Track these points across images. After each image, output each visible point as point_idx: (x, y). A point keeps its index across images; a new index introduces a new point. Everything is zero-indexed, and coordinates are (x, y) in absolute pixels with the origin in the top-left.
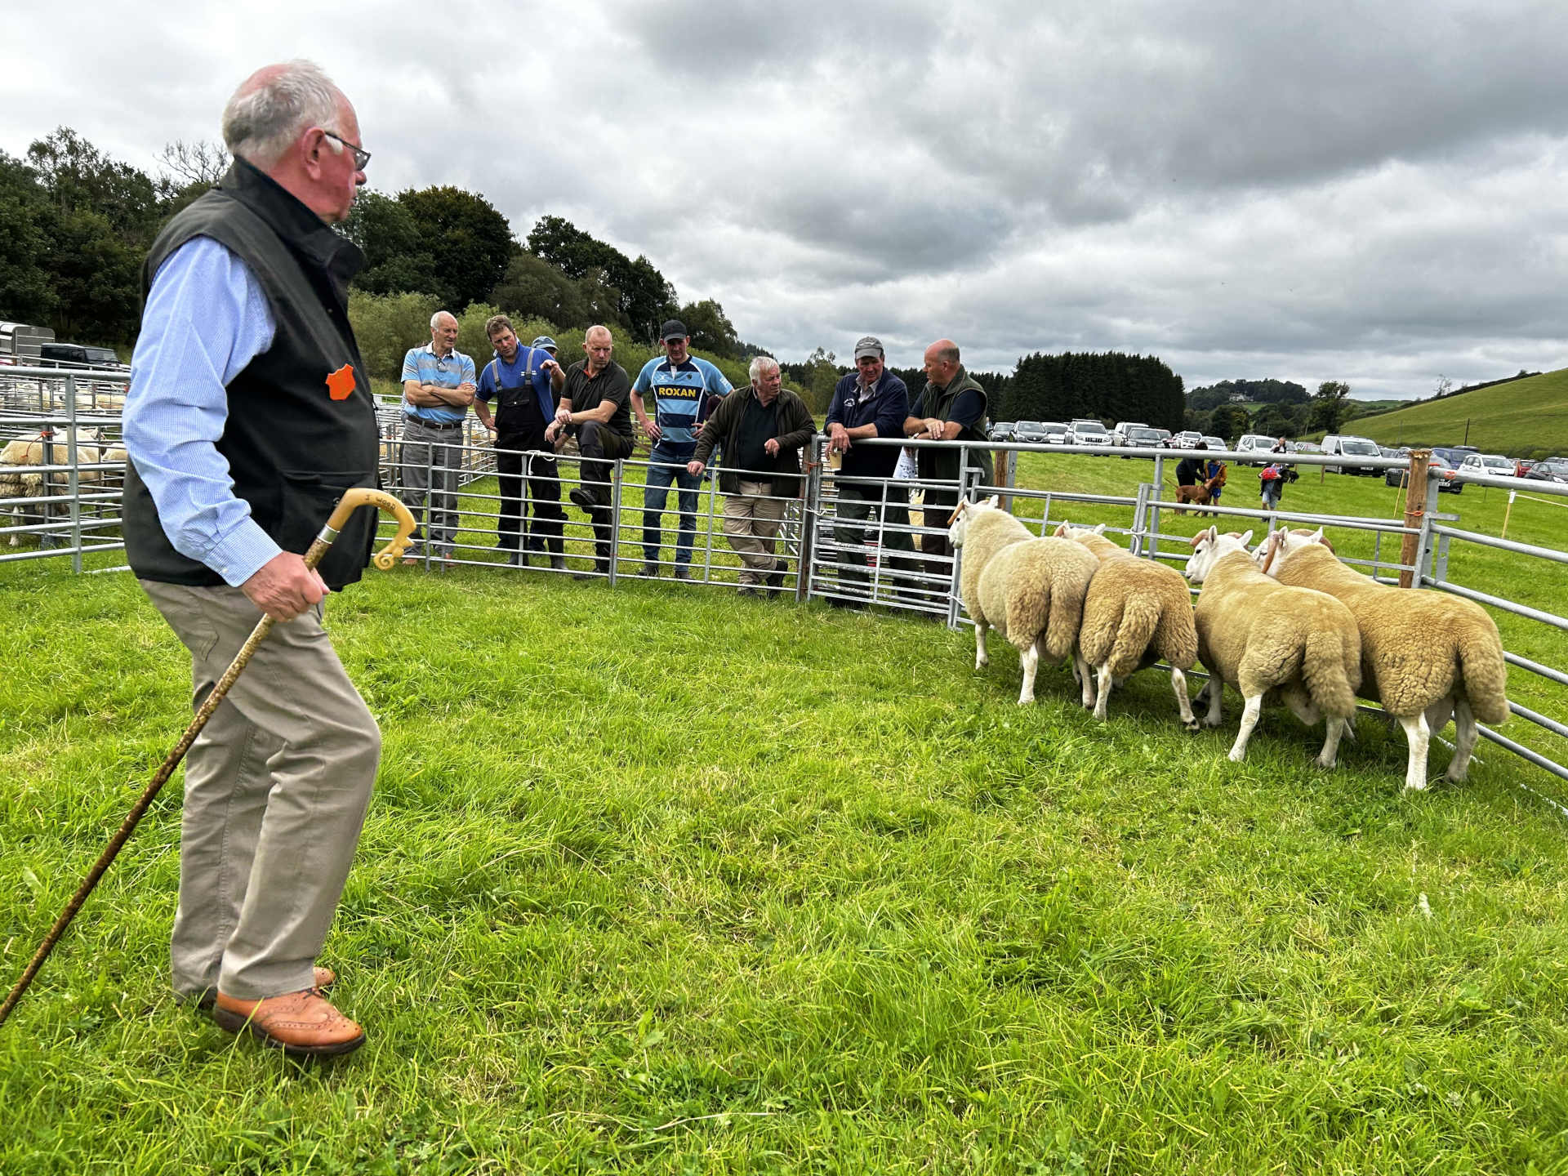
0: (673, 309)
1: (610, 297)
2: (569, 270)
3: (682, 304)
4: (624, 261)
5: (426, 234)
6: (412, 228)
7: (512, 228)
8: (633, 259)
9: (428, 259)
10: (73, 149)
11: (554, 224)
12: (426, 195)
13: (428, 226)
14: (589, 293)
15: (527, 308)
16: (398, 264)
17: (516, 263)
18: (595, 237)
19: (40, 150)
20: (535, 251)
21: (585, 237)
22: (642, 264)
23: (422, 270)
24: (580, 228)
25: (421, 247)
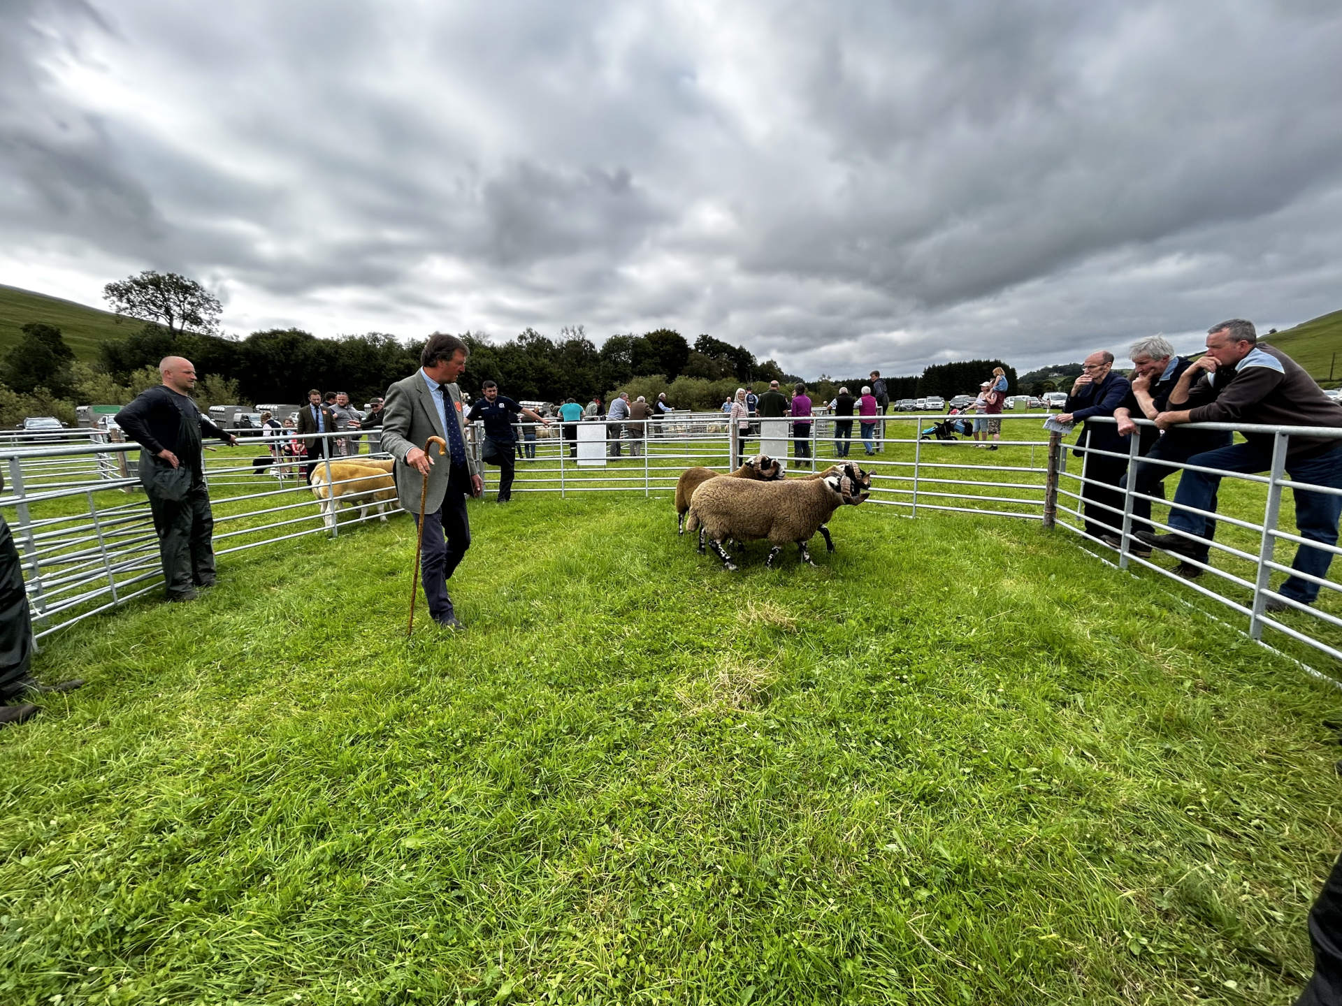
0: (755, 366)
1: (729, 365)
2: (711, 355)
3: (759, 364)
4: (733, 349)
5: (656, 349)
6: (650, 347)
7: (688, 343)
8: (737, 348)
9: (658, 359)
10: (532, 336)
11: (704, 337)
12: (654, 334)
13: (657, 346)
14: (720, 365)
15: (696, 374)
16: (646, 363)
17: (691, 356)
18: (721, 340)
19: (521, 338)
20: (697, 349)
21: (717, 341)
22: (741, 349)
23: (655, 364)
24: (715, 338)
25: (655, 355)
